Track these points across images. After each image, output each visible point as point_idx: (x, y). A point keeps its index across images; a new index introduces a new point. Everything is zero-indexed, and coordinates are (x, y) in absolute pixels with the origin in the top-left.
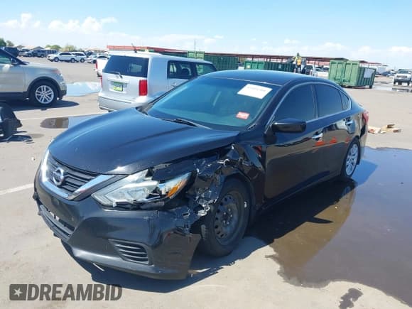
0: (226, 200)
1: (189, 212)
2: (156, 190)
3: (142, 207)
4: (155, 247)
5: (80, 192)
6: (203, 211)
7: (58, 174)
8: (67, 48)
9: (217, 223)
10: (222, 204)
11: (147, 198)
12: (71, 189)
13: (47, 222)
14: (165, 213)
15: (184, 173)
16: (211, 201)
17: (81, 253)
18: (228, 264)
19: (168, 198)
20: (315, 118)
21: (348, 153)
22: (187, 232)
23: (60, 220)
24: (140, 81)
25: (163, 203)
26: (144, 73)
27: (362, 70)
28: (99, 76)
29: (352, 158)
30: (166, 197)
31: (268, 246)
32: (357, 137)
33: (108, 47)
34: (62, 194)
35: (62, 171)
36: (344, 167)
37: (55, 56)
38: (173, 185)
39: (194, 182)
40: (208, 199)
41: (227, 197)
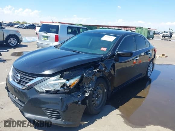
0: (97, 88)
1: (80, 94)
2: (65, 84)
3: (58, 92)
4: (64, 111)
5: (28, 85)
6: (87, 94)
7: (17, 77)
8: (23, 23)
9: (93, 99)
10: (95, 90)
11: (60, 88)
12: (24, 84)
13: (12, 100)
14: (69, 95)
15: (78, 76)
16: (91, 89)
17: (28, 115)
18: (99, 118)
19: (71, 88)
20: (135, 50)
21: (149, 66)
22: (80, 104)
23: (18, 99)
24: (55, 36)
25: (68, 91)
26: (57, 32)
27: (149, 32)
28: (37, 34)
29: (150, 69)
30: (70, 87)
31: (117, 110)
32: (152, 59)
33: (41, 22)
34: (19, 86)
35: (19, 75)
36: (147, 72)
37: (18, 26)
38: (73, 82)
39: (83, 80)
40: (89, 88)
41: (98, 87)
